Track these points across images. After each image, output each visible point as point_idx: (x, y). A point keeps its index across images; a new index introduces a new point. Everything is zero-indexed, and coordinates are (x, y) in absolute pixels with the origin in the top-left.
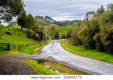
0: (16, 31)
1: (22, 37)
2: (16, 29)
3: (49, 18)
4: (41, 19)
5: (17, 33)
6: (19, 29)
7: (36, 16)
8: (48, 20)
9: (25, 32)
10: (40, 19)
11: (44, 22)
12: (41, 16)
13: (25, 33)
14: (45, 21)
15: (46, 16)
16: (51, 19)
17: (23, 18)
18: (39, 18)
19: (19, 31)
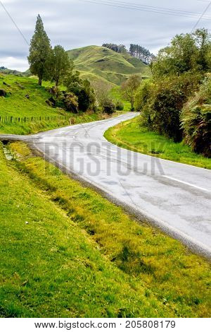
0: (23, 89)
1: (35, 103)
2: (25, 83)
3: (140, 50)
4: (119, 54)
5: (25, 92)
6: (33, 84)
7: (105, 45)
8: (137, 55)
9: (46, 90)
10: (115, 53)
11: (126, 62)
12: (118, 44)
13: (45, 94)
14: (128, 60)
15: (131, 45)
16: (146, 53)
17: (42, 57)
18: (113, 49)
19: (32, 88)
